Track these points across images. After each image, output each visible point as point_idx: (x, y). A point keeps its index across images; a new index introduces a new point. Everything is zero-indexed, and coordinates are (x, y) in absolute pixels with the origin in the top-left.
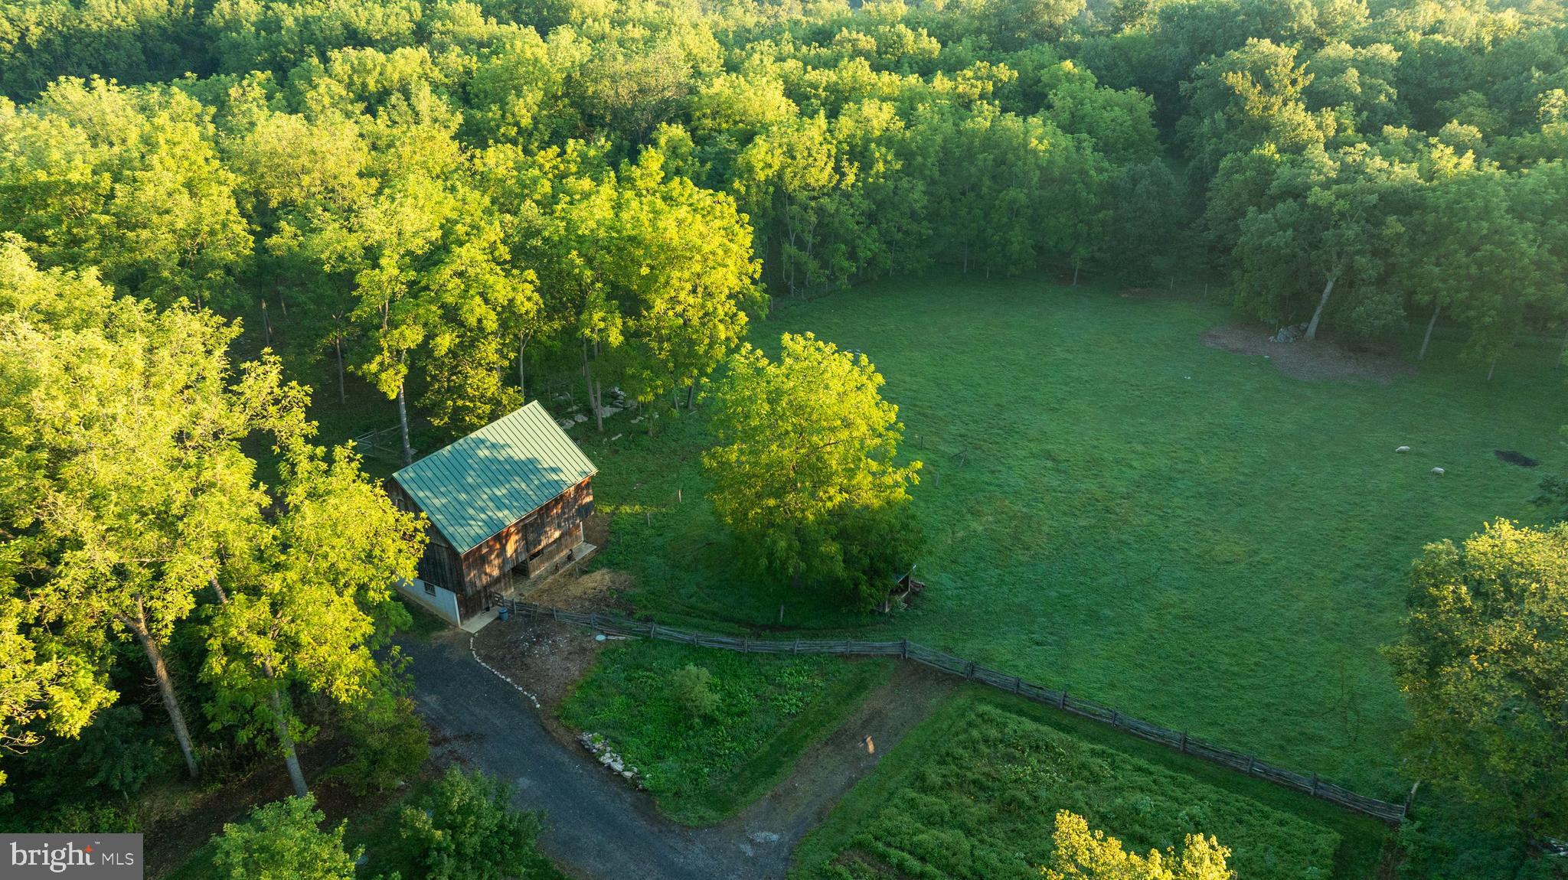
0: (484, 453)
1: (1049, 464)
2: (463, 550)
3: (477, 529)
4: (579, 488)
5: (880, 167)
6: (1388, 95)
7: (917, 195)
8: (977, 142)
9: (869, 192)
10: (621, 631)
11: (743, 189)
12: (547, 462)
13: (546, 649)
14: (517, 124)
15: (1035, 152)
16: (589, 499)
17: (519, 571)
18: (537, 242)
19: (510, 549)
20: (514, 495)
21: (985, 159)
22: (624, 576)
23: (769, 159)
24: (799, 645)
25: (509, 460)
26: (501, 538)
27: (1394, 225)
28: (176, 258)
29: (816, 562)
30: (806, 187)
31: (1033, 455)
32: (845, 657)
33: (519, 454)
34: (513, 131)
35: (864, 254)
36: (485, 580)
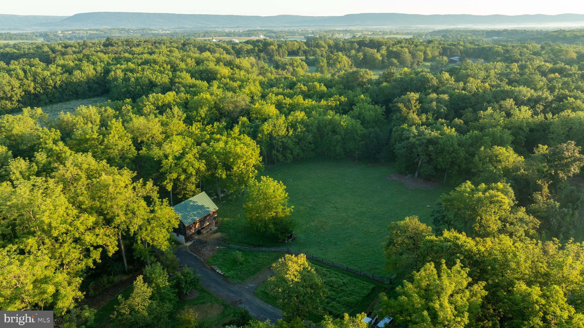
0: (191, 203)
1: (335, 209)
2: (186, 225)
3: (189, 221)
4: (214, 212)
5: (299, 130)
6: (444, 109)
7: (310, 137)
8: (327, 122)
9: (296, 136)
10: (223, 246)
11: (261, 136)
12: (206, 206)
13: (205, 249)
14: (201, 116)
15: (342, 126)
16: (216, 215)
17: (199, 232)
18: (206, 153)
19: (197, 226)
20: (198, 213)
21: (329, 127)
22: (224, 234)
23: (268, 128)
24: (264, 249)
25: (197, 205)
26: (195, 223)
27: (431, 148)
28: (119, 157)
29: (268, 229)
30: (278, 135)
31: (331, 207)
32: (274, 252)
33: (200, 204)
34: (200, 118)
35: (295, 153)
36: (191, 233)
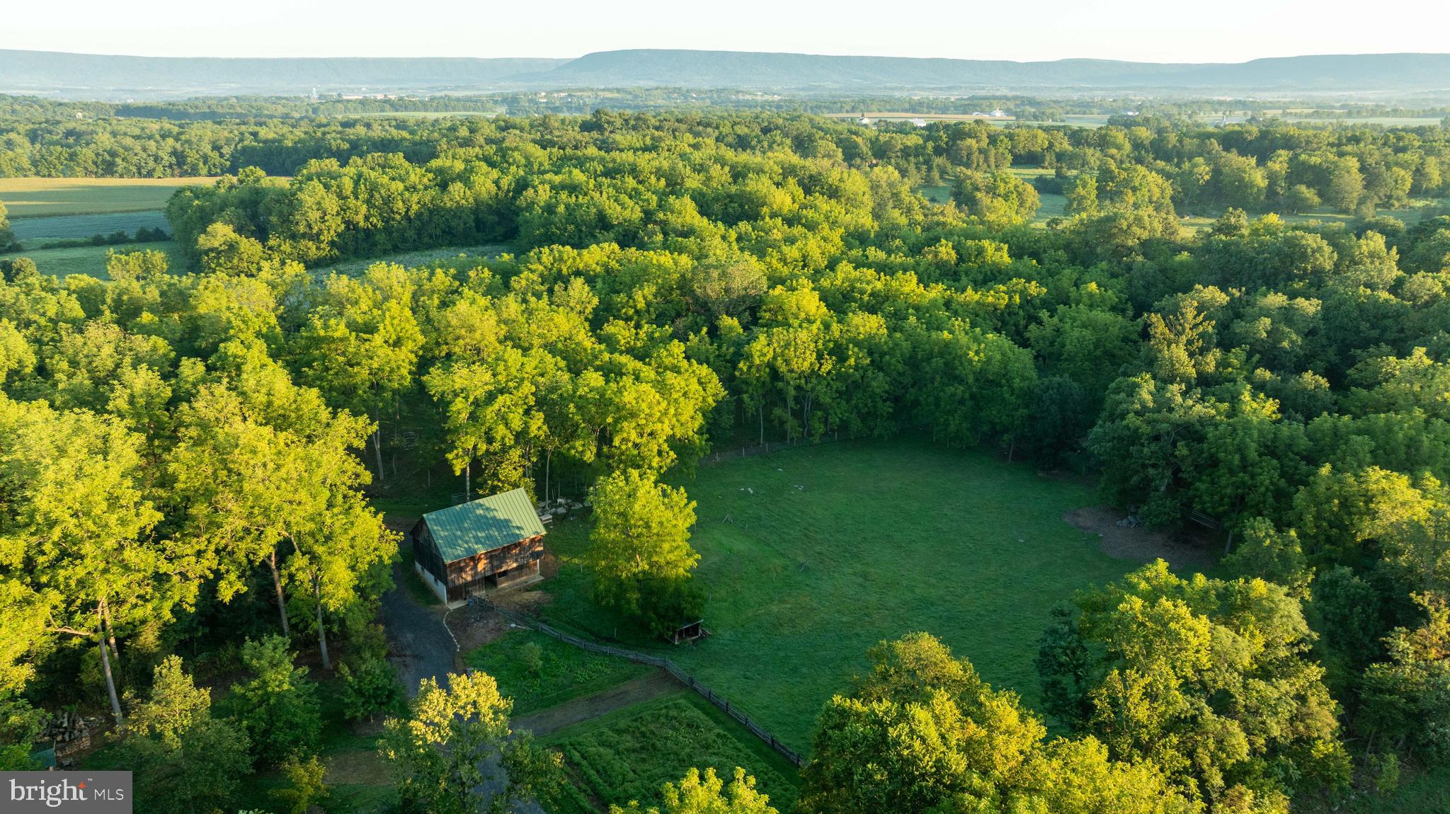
0: (480, 512)
2: (448, 562)
3: (460, 551)
4: (533, 540)
5: (852, 361)
6: (1292, 342)
7: (879, 383)
8: (936, 349)
9: (840, 377)
10: (527, 624)
11: (745, 369)
12: (516, 523)
13: (481, 624)
14: (635, 307)
15: (970, 361)
16: (540, 549)
17: (490, 581)
19: (481, 567)
20: (489, 537)
21: (938, 362)
22: (549, 597)
23: (765, 350)
25: (494, 518)
26: (474, 559)
29: (623, 602)
30: (792, 371)
31: (855, 574)
32: (634, 662)
33: (501, 515)
34: (631, 312)
35: (835, 420)
36: (461, 581)
